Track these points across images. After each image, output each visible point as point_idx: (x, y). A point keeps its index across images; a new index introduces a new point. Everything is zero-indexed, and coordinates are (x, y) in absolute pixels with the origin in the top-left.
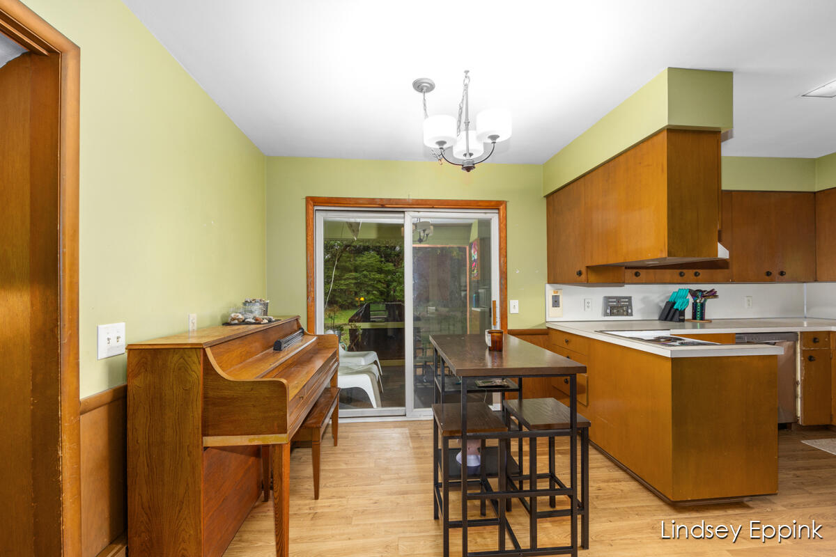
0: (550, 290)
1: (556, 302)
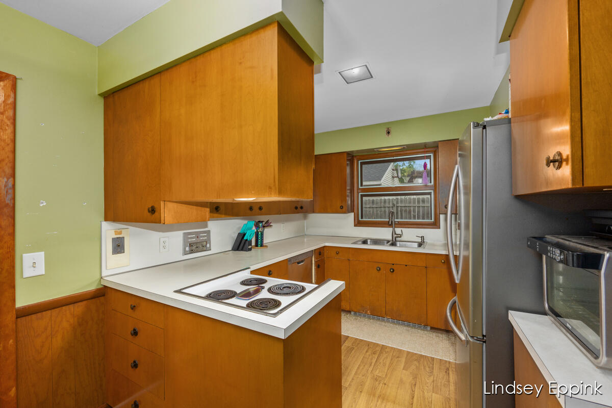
0: (109, 230)
1: (118, 246)
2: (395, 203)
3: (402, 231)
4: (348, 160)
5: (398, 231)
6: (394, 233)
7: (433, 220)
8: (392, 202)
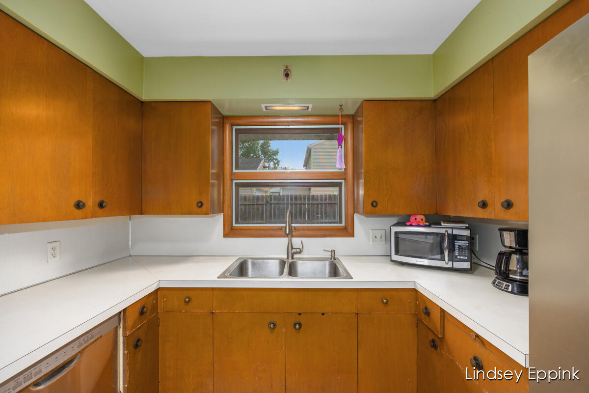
2: (269, 200)
3: (301, 241)
4: (214, 124)
5: (297, 242)
6: (290, 246)
7: (343, 224)
8: (266, 198)
